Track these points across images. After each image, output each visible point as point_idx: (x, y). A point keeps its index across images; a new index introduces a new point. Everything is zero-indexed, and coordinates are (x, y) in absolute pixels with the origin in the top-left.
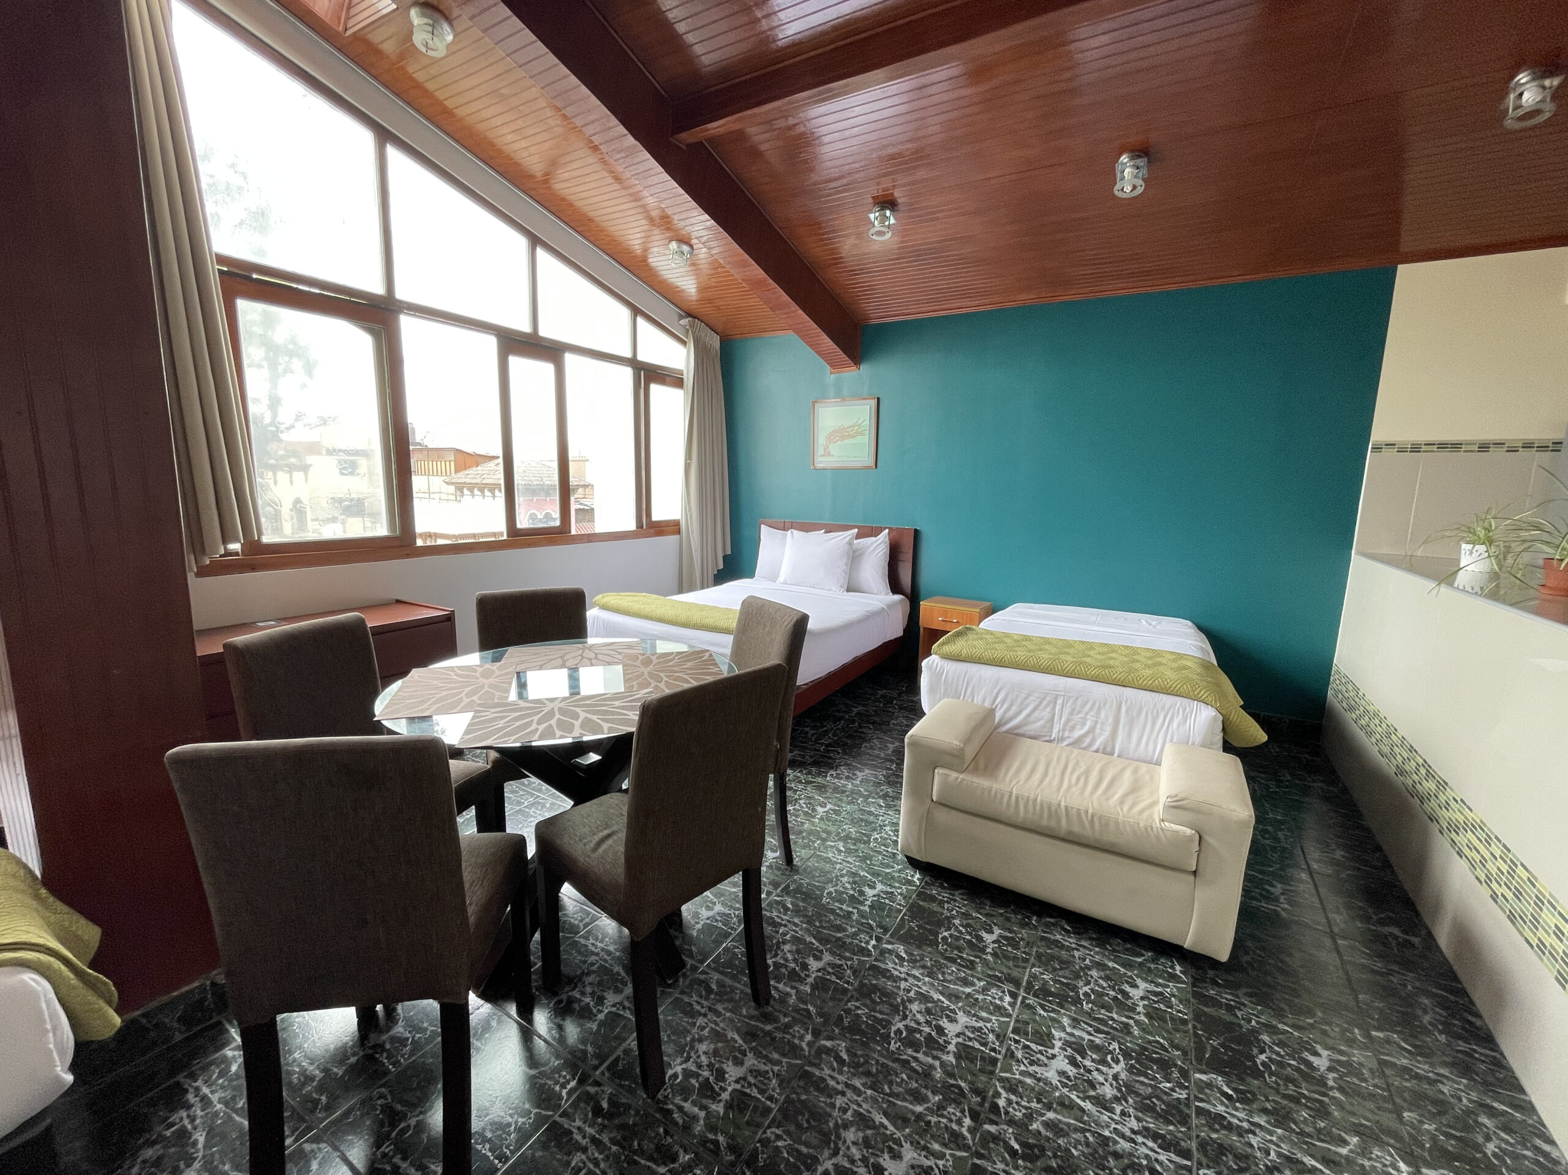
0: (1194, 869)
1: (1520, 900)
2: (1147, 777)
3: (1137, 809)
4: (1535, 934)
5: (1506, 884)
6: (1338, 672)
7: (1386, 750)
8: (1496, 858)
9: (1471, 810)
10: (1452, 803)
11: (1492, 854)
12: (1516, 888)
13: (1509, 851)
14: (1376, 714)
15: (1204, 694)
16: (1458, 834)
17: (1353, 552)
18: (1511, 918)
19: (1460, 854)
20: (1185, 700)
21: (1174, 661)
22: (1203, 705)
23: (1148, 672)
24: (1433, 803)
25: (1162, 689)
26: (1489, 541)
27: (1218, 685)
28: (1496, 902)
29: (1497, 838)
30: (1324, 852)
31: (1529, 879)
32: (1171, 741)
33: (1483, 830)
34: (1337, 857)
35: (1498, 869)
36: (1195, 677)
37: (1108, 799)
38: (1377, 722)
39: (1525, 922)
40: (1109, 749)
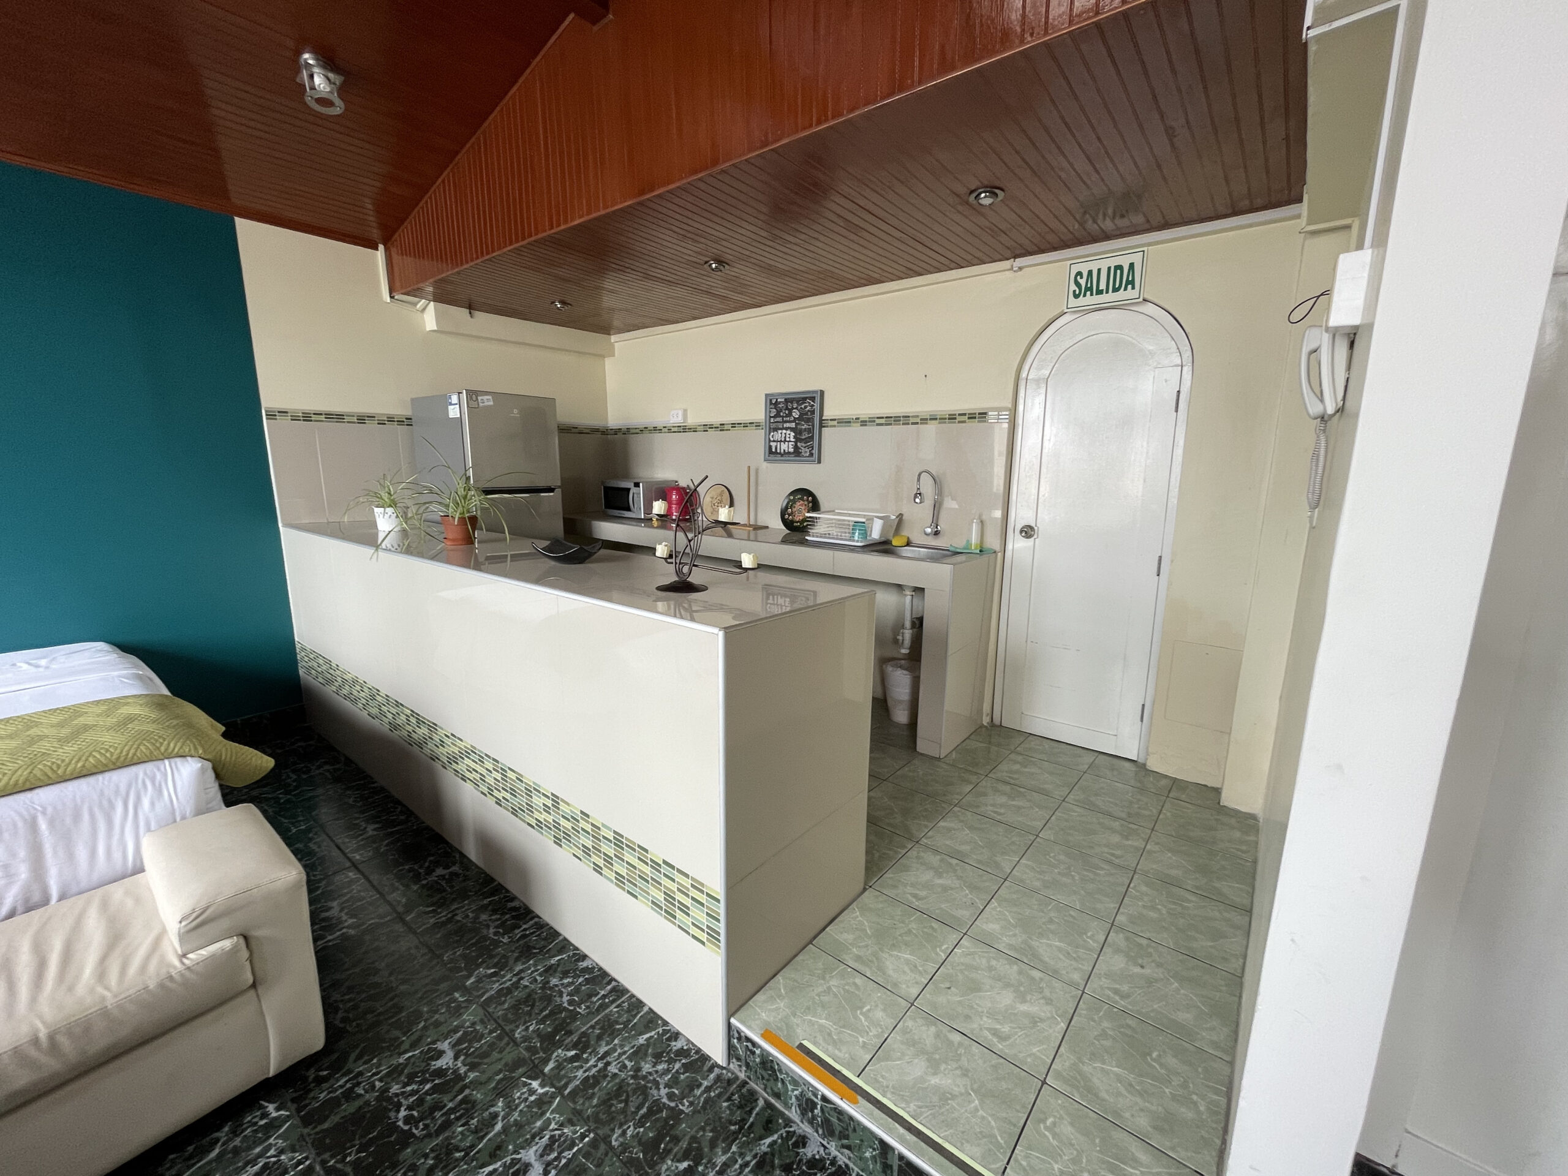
0: (251, 981)
1: (515, 796)
2: (130, 903)
3: (132, 970)
4: (532, 817)
5: (503, 789)
6: (303, 649)
7: (374, 711)
8: (491, 772)
9: (461, 740)
10: (446, 740)
11: (487, 769)
12: (511, 789)
13: (497, 762)
14: (355, 681)
15: (175, 746)
16: (457, 763)
17: (280, 525)
18: (514, 813)
19: (464, 778)
20: (149, 767)
21: (108, 714)
22: (178, 760)
23: (70, 749)
24: (430, 745)
25: (106, 765)
26: (393, 504)
27: (189, 725)
28: (501, 805)
29: (486, 755)
30: (357, 837)
31: (517, 778)
32: (149, 830)
33: (475, 753)
34: (371, 833)
35: (495, 779)
36: (150, 727)
37: (71, 989)
38: (358, 688)
39: (524, 812)
40: (36, 897)
